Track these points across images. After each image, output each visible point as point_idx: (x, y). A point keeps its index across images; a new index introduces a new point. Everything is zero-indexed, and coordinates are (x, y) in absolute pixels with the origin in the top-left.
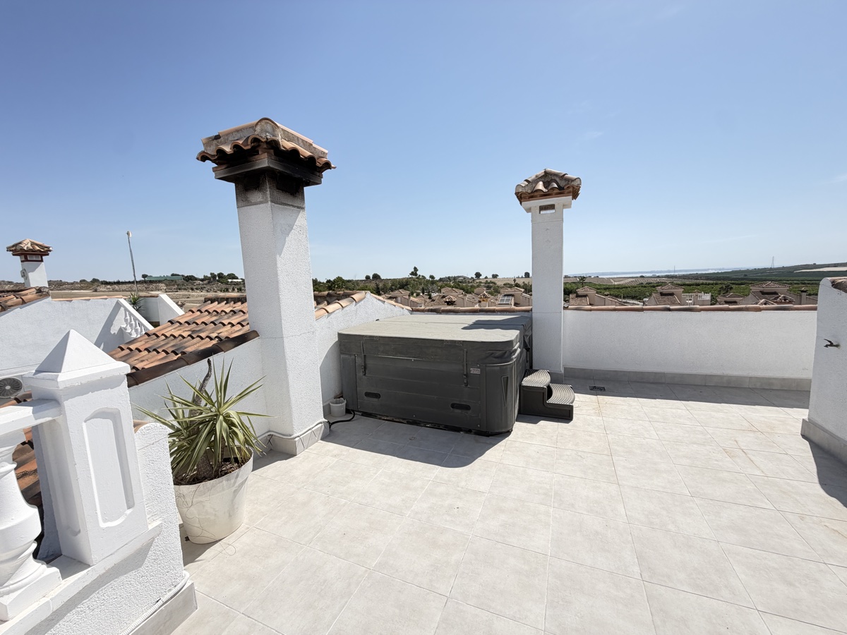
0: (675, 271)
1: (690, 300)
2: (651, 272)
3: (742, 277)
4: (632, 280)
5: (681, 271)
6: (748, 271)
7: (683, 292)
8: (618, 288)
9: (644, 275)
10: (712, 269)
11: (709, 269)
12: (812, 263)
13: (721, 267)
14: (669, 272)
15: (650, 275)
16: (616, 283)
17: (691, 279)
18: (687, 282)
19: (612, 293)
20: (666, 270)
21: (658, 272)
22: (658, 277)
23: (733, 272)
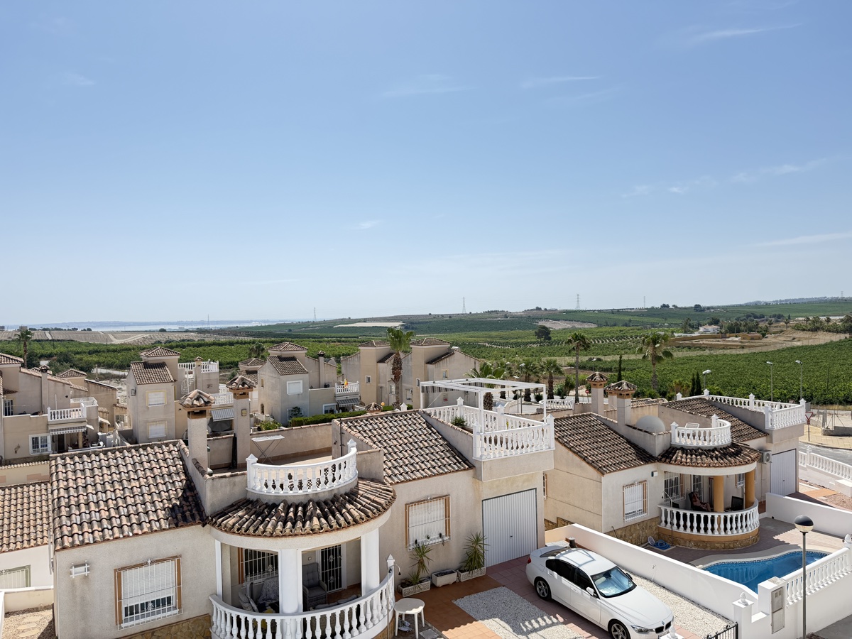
0: (208, 323)
1: (191, 373)
2: (178, 323)
3: (287, 332)
4: (145, 335)
5: (217, 322)
6: (292, 325)
7: (180, 361)
8: (114, 351)
9: (167, 328)
10: (255, 321)
11: (251, 321)
12: (347, 317)
13: (266, 319)
14: (203, 323)
15: (176, 328)
16: (116, 342)
17: (229, 334)
18: (223, 339)
19: (102, 359)
20: (199, 320)
21: (187, 323)
22: (187, 331)
23: (278, 326)
